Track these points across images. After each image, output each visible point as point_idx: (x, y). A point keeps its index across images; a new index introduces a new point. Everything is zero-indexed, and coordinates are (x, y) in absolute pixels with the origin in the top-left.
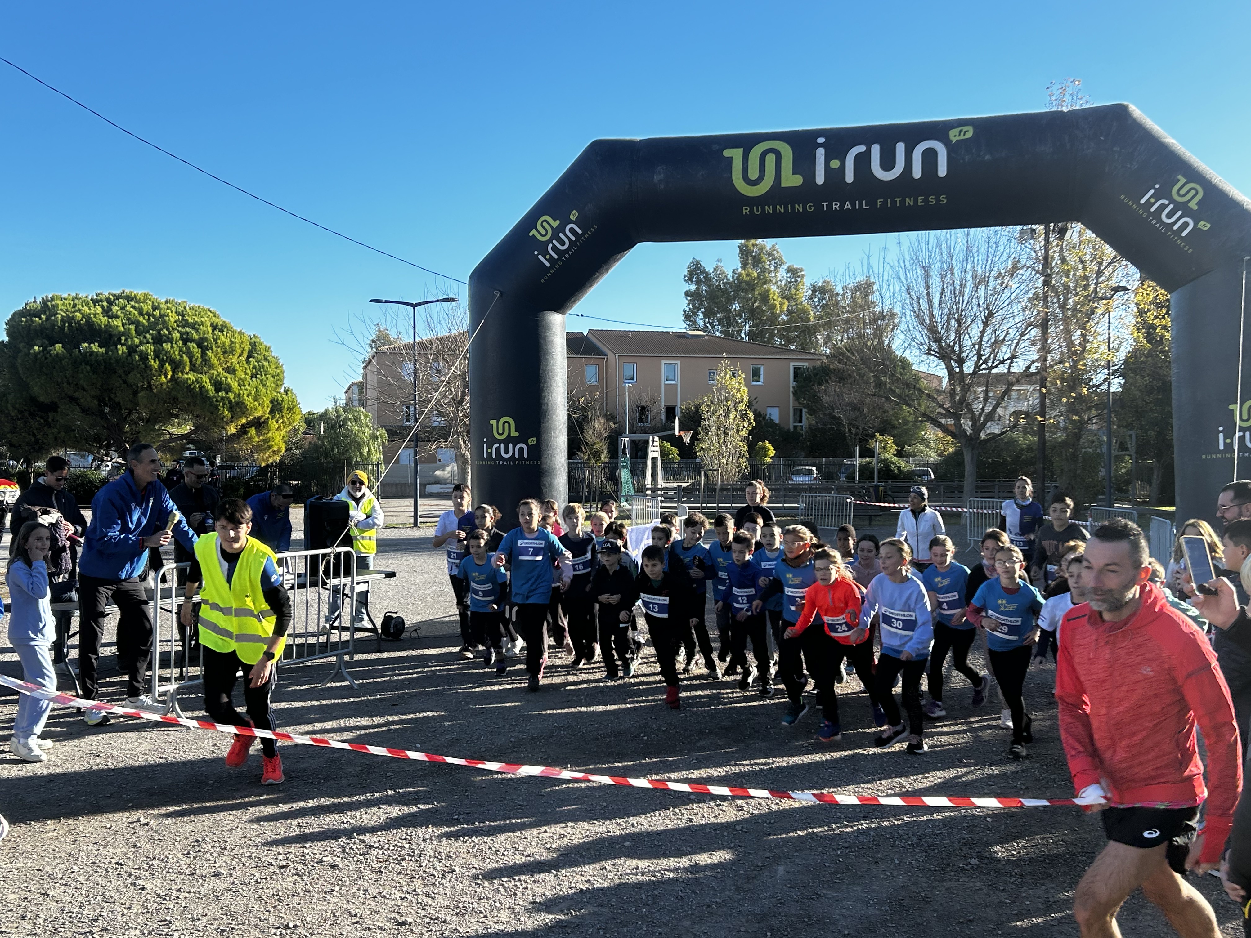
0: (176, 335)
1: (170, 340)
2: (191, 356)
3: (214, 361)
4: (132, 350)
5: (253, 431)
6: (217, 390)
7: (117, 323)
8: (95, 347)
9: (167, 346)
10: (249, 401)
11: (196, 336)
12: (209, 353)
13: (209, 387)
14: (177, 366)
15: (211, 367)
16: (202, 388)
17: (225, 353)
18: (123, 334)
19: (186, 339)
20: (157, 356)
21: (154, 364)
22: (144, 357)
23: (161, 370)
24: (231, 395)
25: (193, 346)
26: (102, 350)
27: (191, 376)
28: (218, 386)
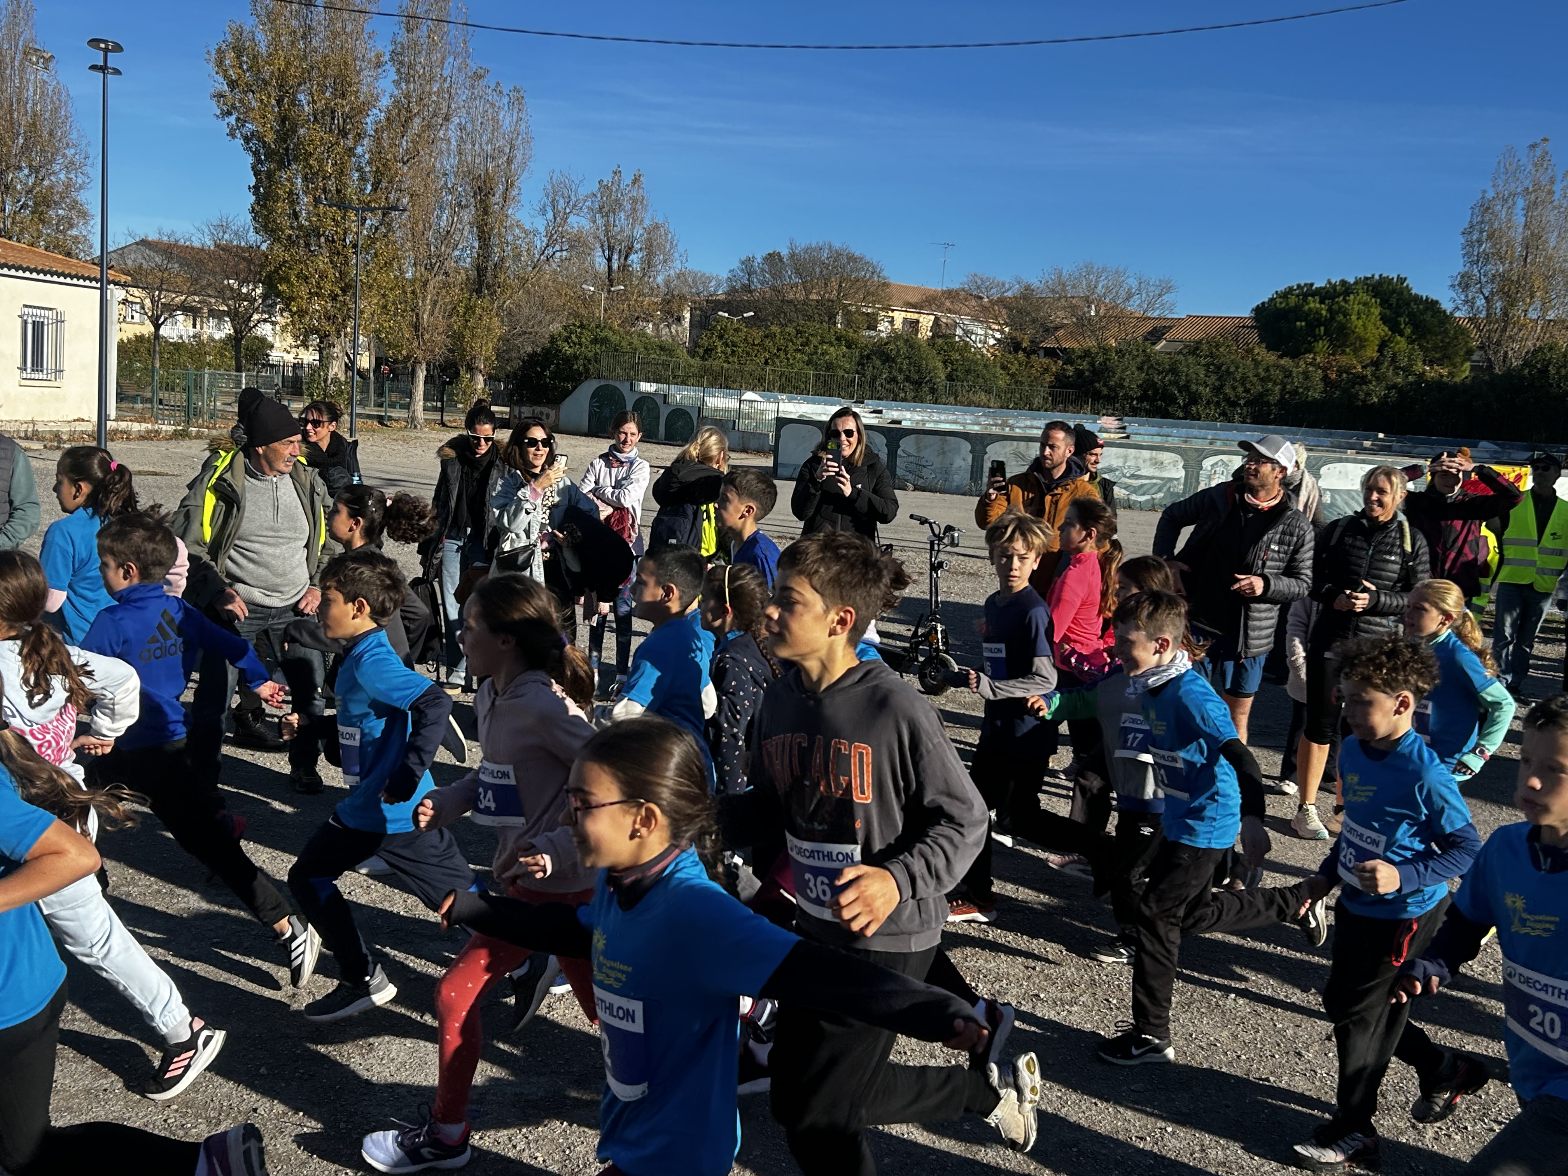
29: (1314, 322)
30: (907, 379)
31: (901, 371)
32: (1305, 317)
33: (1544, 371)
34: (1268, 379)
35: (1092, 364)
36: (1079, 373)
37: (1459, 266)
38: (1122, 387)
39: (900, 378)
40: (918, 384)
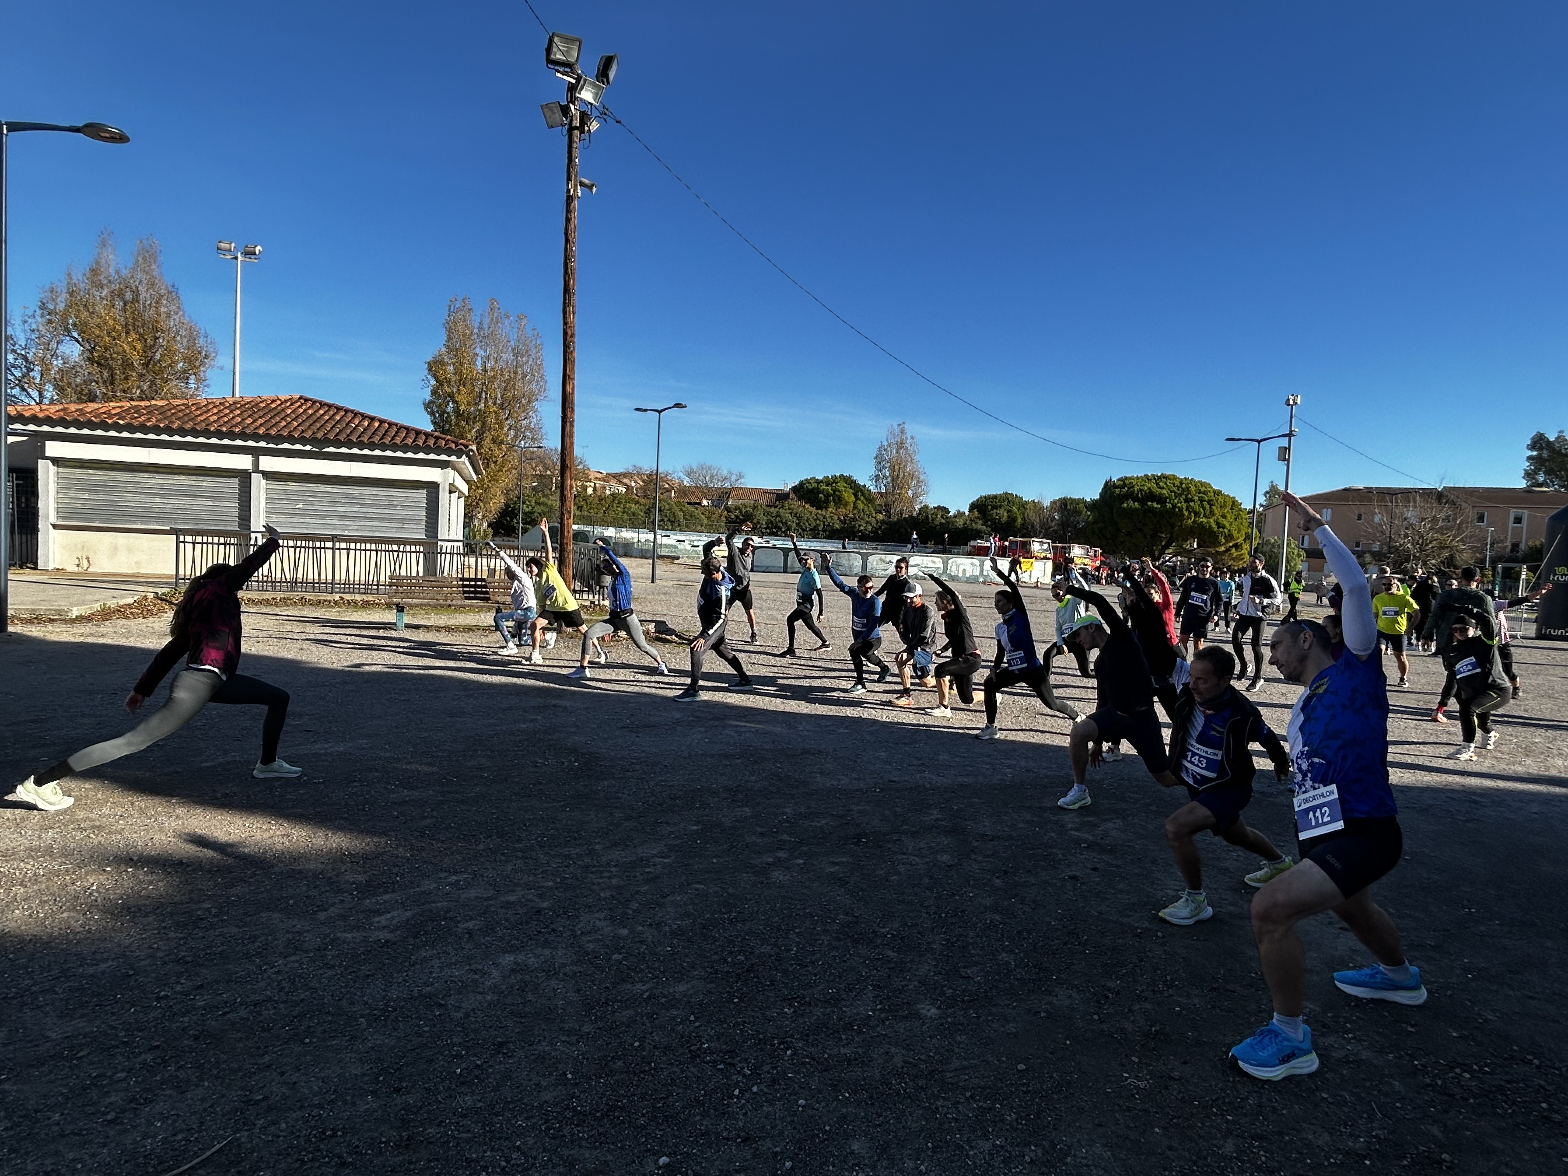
0: (1196, 498)
1: (1193, 501)
2: (1204, 509)
3: (1216, 512)
4: (1174, 506)
5: (1233, 550)
6: (1219, 528)
7: (1164, 491)
8: (1155, 505)
9: (1192, 504)
10: (1235, 533)
11: (1207, 499)
12: (1214, 508)
13: (1214, 525)
14: (1197, 514)
15: (1214, 515)
16: (1210, 526)
17: (1221, 507)
18: (1167, 498)
19: (1202, 500)
20: (1187, 509)
21: (1186, 514)
22: (1181, 509)
23: (1189, 517)
24: (1226, 531)
25: (1205, 504)
26: (1159, 506)
27: (1204, 520)
28: (1219, 525)
29: (827, 496)
30: (669, 520)
31: (666, 516)
32: (823, 492)
33: (927, 517)
34: (818, 519)
35: (741, 512)
36: (737, 517)
37: (872, 471)
38: (759, 523)
39: (666, 519)
40: (672, 522)
